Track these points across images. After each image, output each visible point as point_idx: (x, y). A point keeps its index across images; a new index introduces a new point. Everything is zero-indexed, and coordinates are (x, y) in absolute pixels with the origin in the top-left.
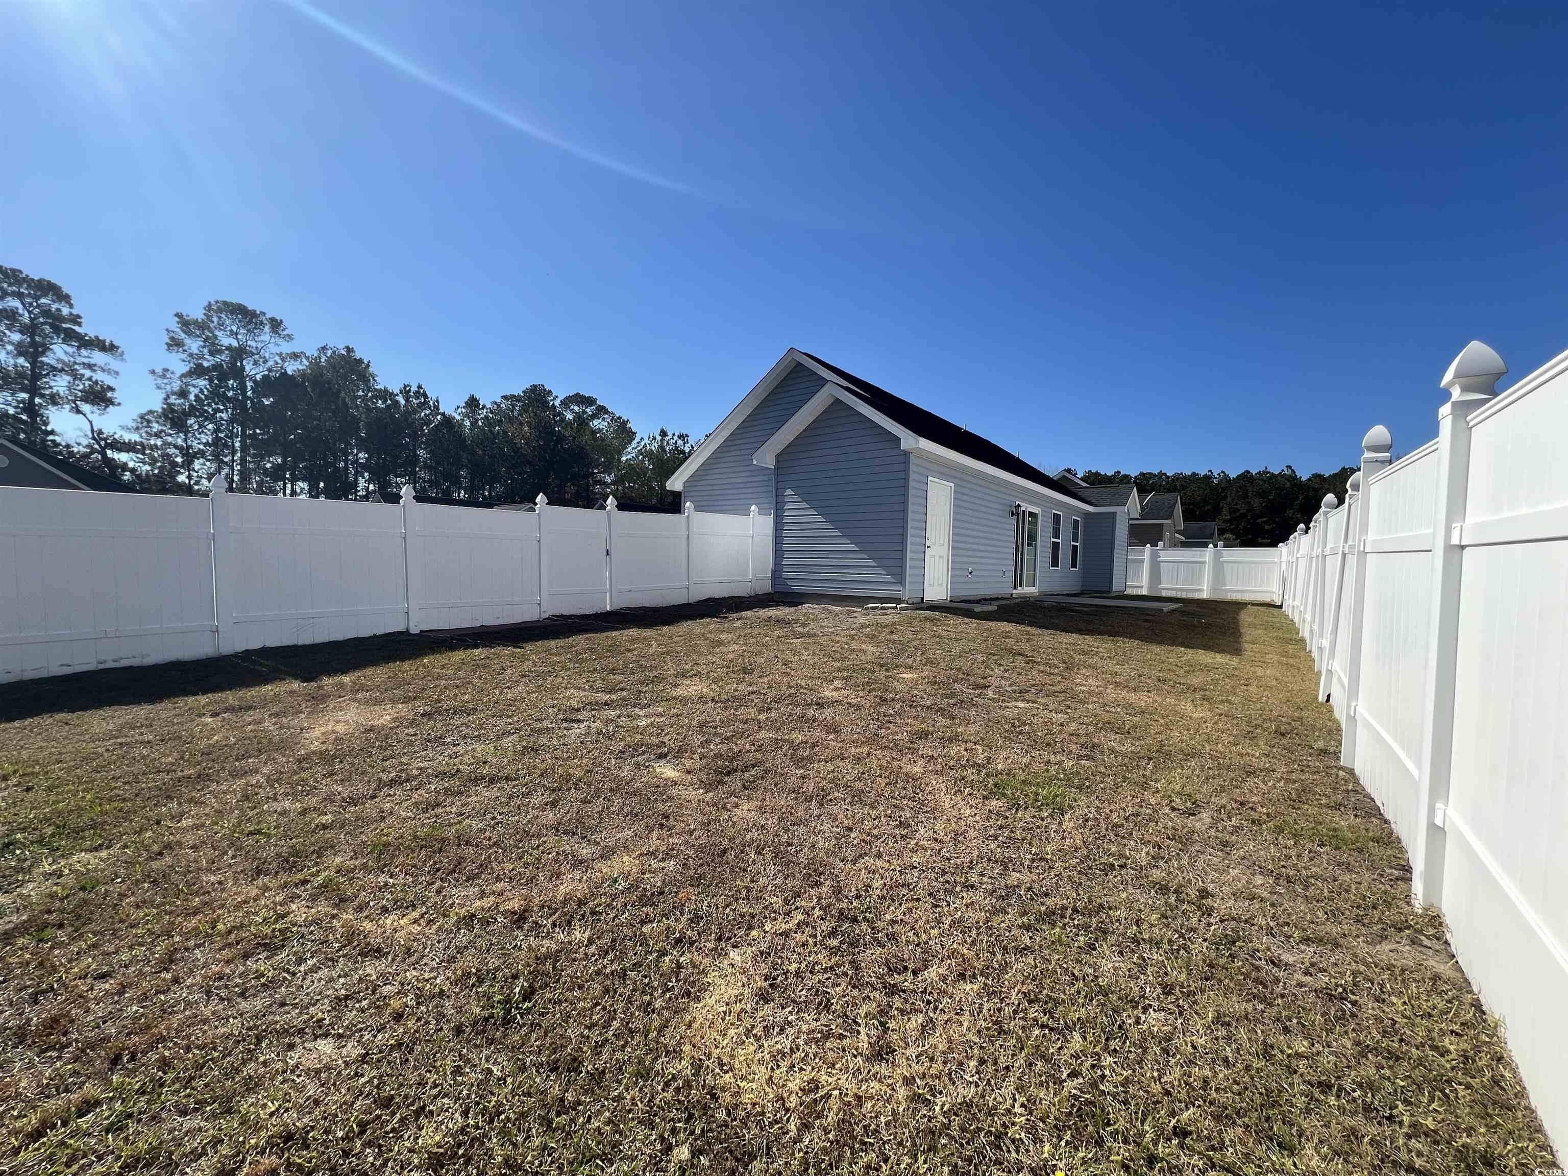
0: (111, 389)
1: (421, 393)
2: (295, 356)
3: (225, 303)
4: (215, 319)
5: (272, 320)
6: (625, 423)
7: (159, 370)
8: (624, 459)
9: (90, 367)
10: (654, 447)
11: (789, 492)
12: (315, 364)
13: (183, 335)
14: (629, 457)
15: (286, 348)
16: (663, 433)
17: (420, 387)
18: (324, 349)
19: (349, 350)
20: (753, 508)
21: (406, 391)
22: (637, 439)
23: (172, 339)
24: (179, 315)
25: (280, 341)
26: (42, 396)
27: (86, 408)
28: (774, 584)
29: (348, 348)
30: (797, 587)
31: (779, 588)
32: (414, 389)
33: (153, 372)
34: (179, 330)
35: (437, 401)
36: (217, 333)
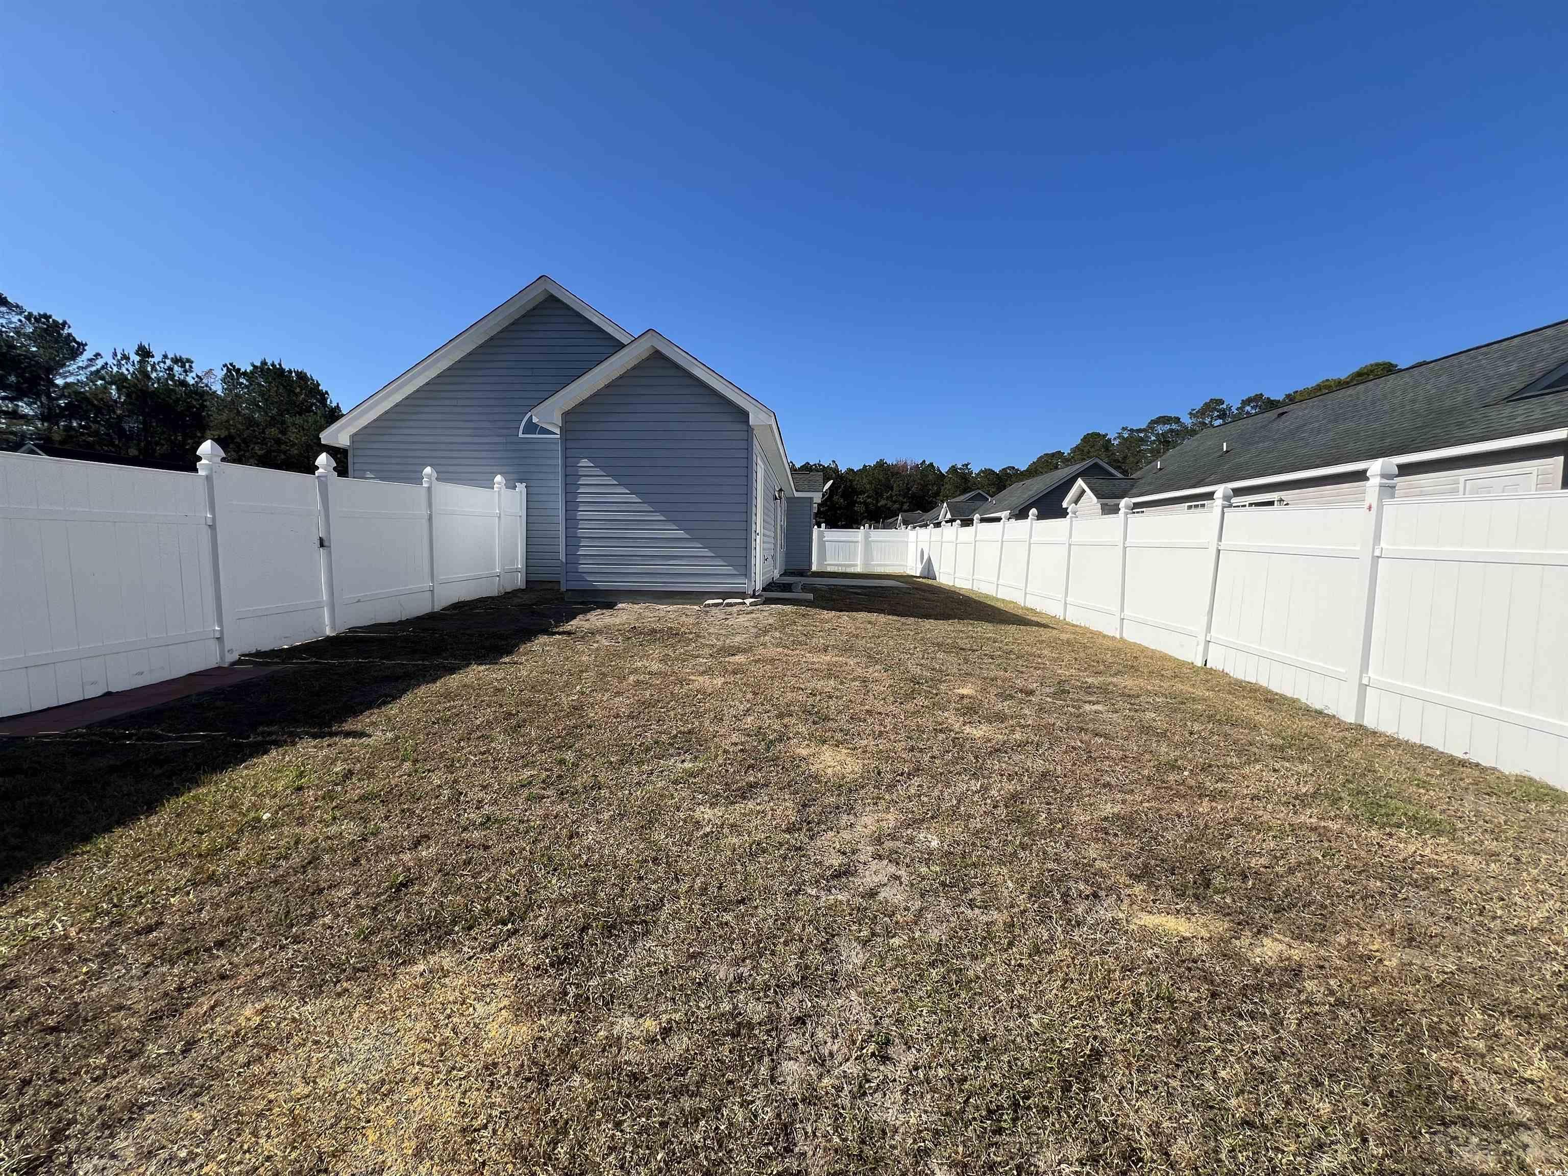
6: (58, 327)
8: (59, 381)
10: (127, 370)
11: (584, 462)
14: (70, 380)
16: (144, 353)
20: (498, 478)
22: (88, 354)
30: (601, 584)
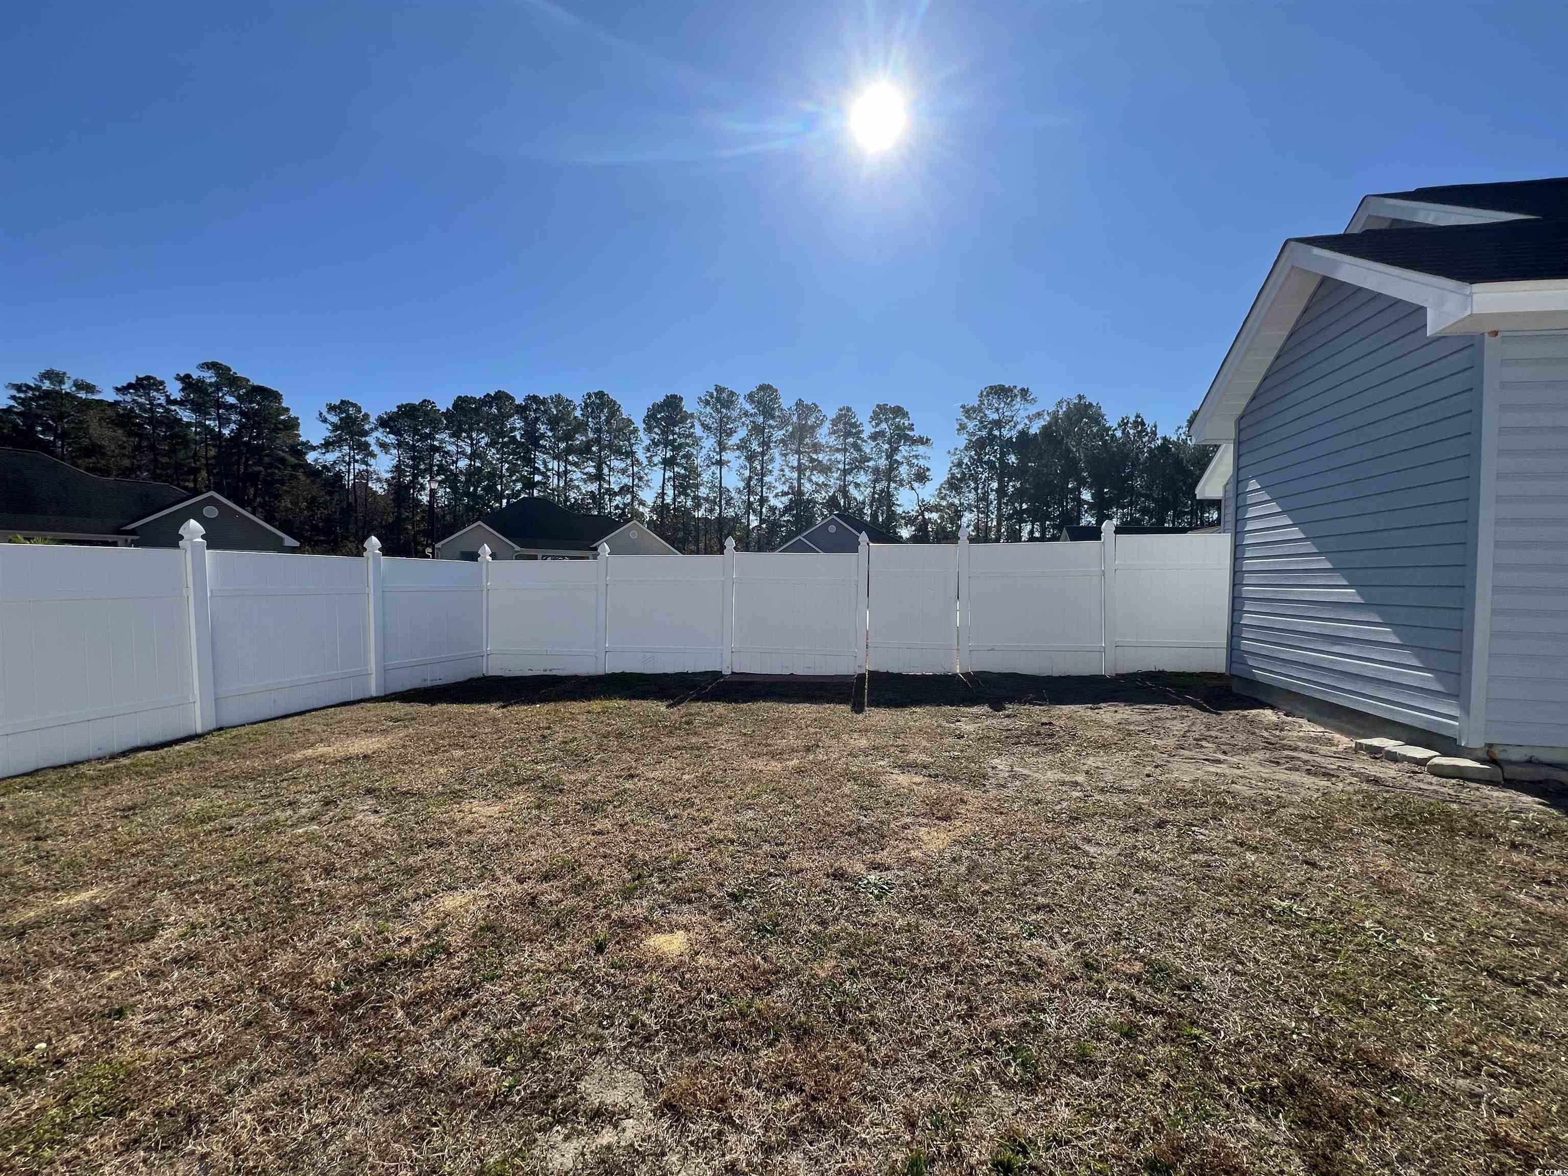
0: (928, 470)
1: (1139, 423)
2: (1039, 415)
3: (991, 388)
4: (986, 402)
5: (1023, 390)
7: (952, 451)
9: (916, 457)
12: (1055, 416)
13: (966, 421)
15: (1033, 410)
17: (1138, 416)
18: (1060, 402)
19: (1080, 397)
21: (1124, 424)
23: (960, 424)
24: (963, 407)
25: (1028, 406)
26: (895, 482)
27: (916, 485)
28: (1231, 660)
29: (1079, 396)
30: (1261, 672)
31: (1238, 670)
32: (1132, 419)
33: (949, 452)
34: (964, 418)
35: (1155, 426)
36: (987, 412)
